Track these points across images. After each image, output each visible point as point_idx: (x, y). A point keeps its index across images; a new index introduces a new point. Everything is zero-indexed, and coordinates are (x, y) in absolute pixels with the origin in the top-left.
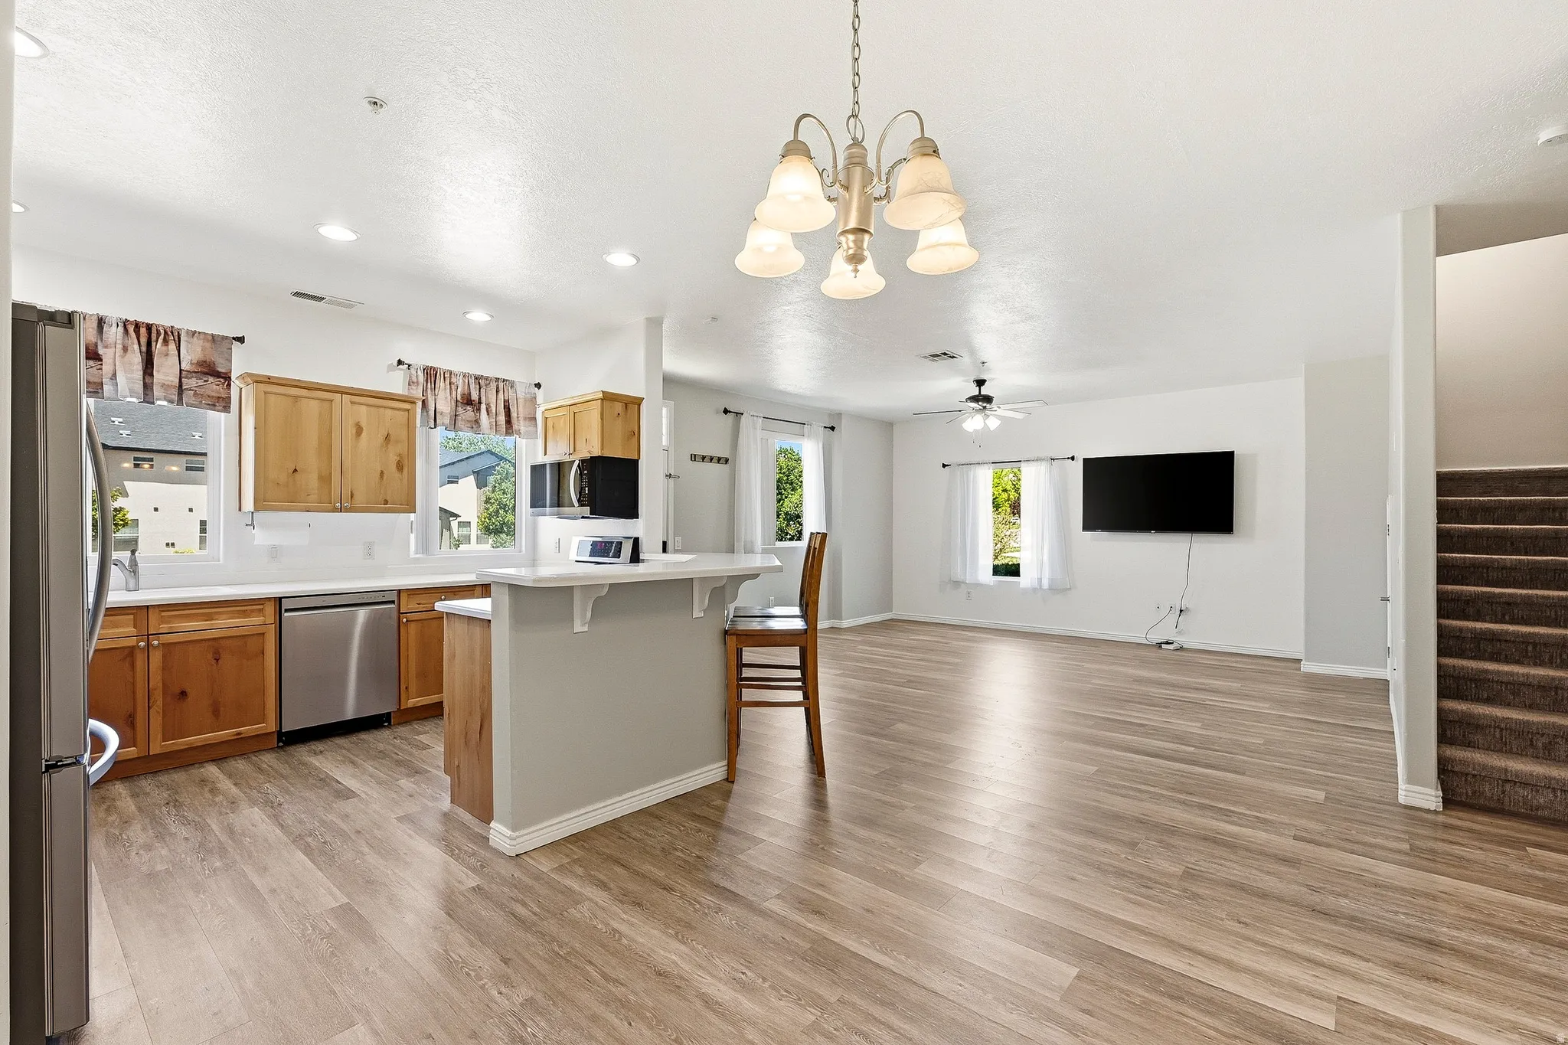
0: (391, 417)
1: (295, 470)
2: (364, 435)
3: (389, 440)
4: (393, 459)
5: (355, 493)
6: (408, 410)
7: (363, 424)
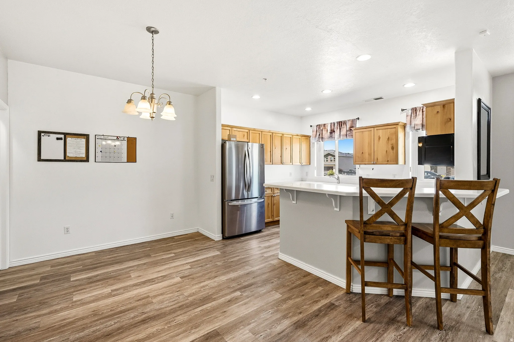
0: (390, 131)
1: (363, 153)
2: (381, 139)
3: (389, 140)
4: (390, 147)
5: (378, 158)
6: (395, 128)
7: (381, 136)
